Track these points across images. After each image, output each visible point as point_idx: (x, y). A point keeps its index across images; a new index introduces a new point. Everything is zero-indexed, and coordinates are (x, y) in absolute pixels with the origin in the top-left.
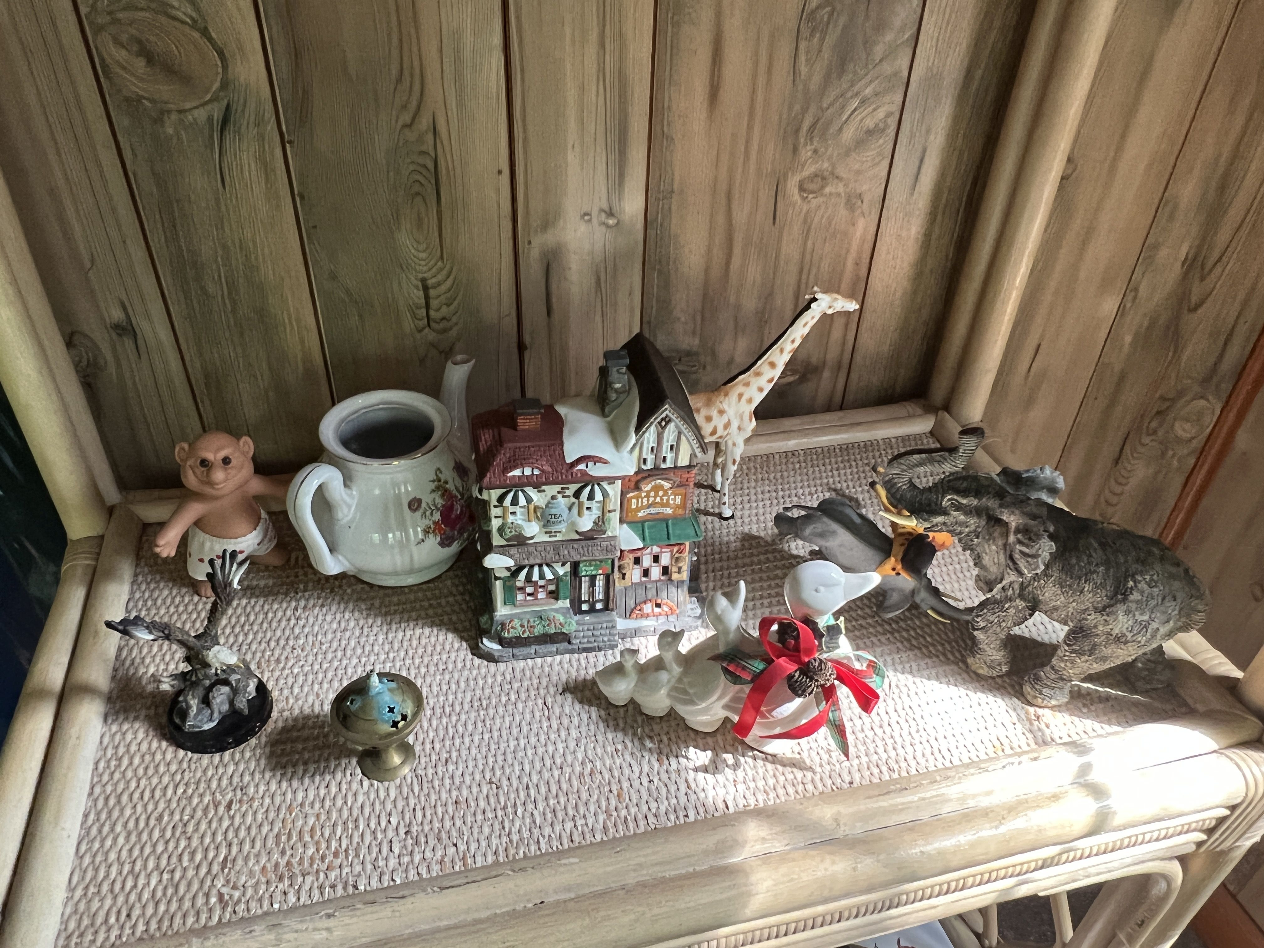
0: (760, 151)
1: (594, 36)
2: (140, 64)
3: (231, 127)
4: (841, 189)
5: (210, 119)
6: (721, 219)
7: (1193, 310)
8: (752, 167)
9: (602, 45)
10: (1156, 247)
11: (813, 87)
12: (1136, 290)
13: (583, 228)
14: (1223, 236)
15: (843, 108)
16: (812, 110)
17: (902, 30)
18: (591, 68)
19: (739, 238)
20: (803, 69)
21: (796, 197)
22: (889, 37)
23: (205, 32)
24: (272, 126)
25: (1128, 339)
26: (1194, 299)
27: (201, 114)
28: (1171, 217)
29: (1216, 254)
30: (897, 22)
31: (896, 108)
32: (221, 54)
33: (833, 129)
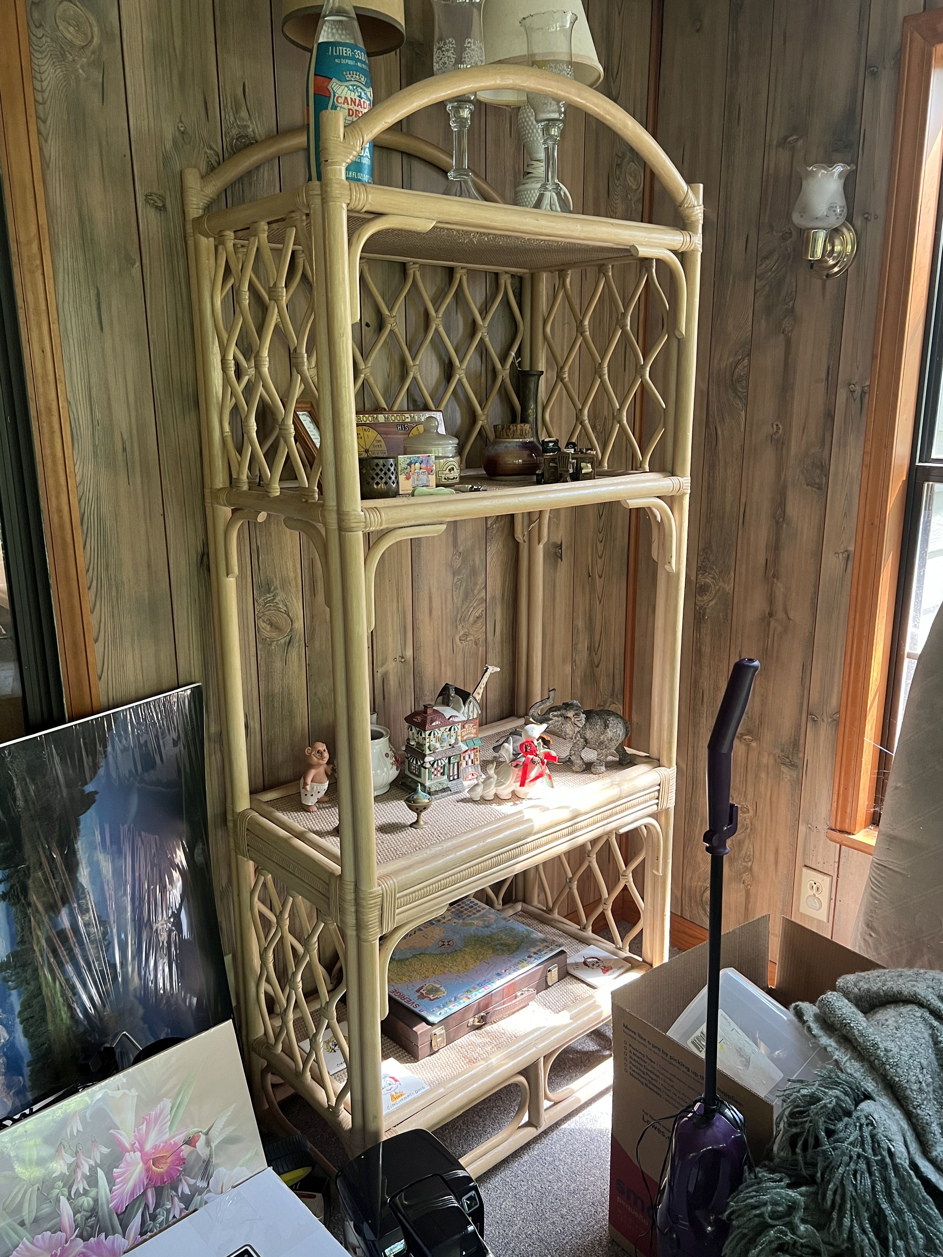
0: (446, 629)
1: (395, 600)
2: (268, 627)
3: (291, 644)
4: (472, 638)
5: (285, 642)
6: (436, 654)
7: (597, 666)
8: (444, 634)
9: (398, 602)
10: (577, 644)
11: (459, 605)
12: (575, 661)
13: (394, 663)
14: (597, 638)
15: (468, 611)
16: (460, 613)
17: (482, 584)
18: (395, 609)
19: (443, 660)
20: (455, 601)
21: (459, 643)
22: (478, 587)
23: (288, 615)
24: (303, 642)
25: (579, 681)
26: (596, 663)
27: (283, 641)
28: (578, 633)
29: (597, 646)
30: (479, 582)
31: (484, 609)
32: (292, 621)
33: (467, 619)
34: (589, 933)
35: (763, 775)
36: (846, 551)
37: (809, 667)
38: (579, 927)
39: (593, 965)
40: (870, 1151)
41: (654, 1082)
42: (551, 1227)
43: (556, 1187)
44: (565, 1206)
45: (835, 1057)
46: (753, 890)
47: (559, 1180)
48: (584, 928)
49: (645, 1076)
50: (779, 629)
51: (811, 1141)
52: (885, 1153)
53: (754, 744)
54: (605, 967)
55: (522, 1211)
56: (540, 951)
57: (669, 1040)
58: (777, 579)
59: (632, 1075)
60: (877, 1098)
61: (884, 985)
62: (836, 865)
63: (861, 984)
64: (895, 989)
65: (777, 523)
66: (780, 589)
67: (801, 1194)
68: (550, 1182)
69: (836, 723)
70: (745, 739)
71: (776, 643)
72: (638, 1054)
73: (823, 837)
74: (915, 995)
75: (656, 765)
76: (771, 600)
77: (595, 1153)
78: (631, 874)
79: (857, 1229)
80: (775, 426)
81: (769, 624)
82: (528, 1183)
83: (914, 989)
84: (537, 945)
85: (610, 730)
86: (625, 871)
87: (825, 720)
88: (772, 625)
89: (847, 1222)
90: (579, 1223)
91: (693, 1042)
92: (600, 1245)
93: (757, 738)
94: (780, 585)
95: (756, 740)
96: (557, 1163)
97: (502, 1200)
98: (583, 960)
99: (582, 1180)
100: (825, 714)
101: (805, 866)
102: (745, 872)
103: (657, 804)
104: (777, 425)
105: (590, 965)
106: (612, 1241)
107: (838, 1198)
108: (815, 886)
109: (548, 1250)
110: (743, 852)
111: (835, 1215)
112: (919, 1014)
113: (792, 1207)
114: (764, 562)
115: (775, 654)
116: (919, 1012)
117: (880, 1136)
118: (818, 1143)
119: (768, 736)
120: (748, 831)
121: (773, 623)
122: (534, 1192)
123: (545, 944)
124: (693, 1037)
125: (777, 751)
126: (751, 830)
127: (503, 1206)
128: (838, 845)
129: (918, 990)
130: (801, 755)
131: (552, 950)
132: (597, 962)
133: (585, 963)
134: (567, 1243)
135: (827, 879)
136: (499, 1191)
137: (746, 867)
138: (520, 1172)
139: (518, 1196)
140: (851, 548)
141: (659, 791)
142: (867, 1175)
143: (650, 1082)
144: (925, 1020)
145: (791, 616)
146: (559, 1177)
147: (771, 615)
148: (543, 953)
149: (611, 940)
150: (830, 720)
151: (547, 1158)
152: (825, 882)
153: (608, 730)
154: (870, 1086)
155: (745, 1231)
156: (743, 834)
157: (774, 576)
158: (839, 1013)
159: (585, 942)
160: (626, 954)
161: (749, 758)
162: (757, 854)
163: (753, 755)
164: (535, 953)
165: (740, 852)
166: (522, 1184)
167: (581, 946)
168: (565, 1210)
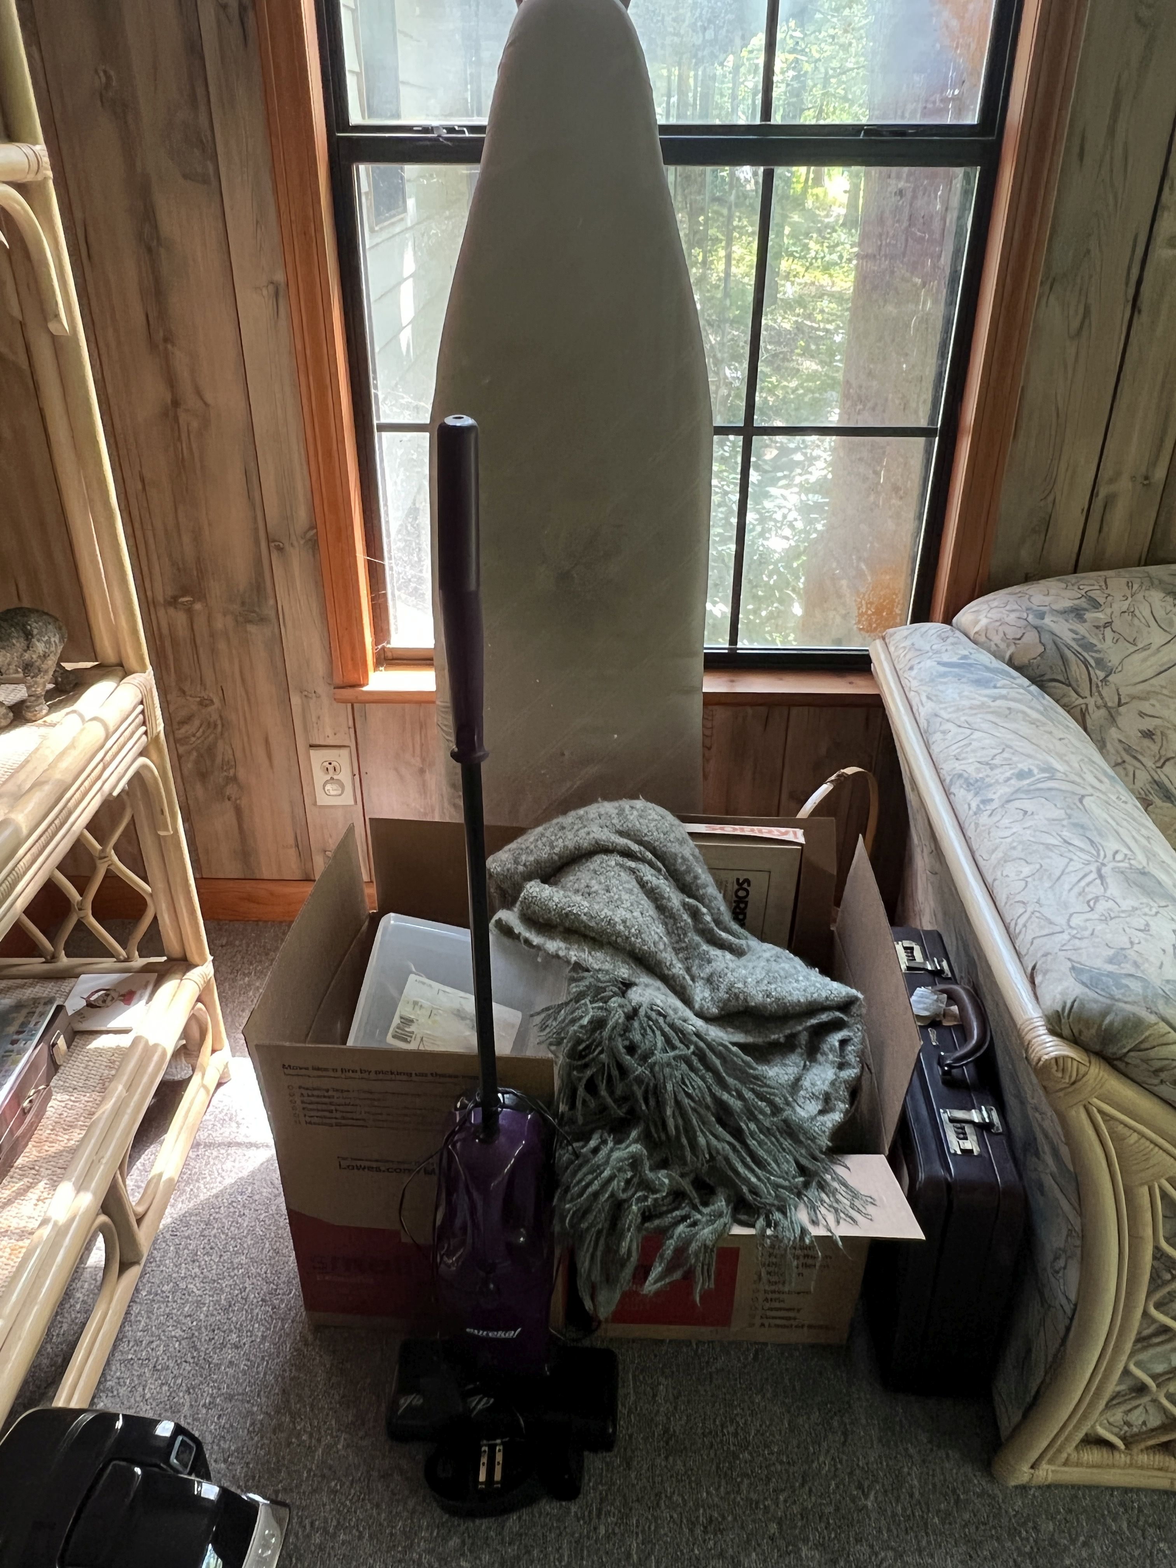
34: (64, 961)
35: (222, 646)
36: (272, 283)
37: (255, 473)
38: (43, 960)
39: (104, 1001)
40: (682, 1046)
41: (350, 1116)
42: (231, 1371)
43: (202, 1317)
44: (231, 1331)
45: (574, 959)
46: (244, 802)
47: (199, 1304)
48: (53, 958)
49: (334, 1115)
50: (195, 424)
51: (615, 1073)
52: (695, 1039)
53: (198, 606)
54: (123, 995)
55: (179, 1381)
56: (24, 1024)
57: (353, 1051)
58: (173, 345)
59: (310, 1123)
60: (637, 981)
61: (553, 847)
62: (352, 730)
63: (524, 857)
64: (571, 845)
65: (149, 250)
66: (180, 360)
67: (636, 1141)
68: (190, 1316)
69: (314, 544)
70: (182, 603)
71: (194, 446)
72: (316, 1093)
73: (325, 701)
74: (596, 842)
75: (121, 674)
76: (171, 380)
77: (223, 1237)
78: (113, 852)
79: (714, 1141)
80: (102, 74)
81: (176, 419)
82: (160, 1339)
83: (591, 836)
84: (14, 1019)
85: (38, 640)
86: (103, 851)
87: (295, 543)
88: (181, 421)
89: (702, 1140)
90: (264, 1338)
91: (394, 1037)
92: (306, 1344)
93: (201, 595)
94: (178, 353)
95: (199, 600)
96: (182, 1285)
97: (140, 1389)
98: (84, 1003)
99: (231, 1282)
100: (293, 537)
101: (311, 746)
102: (227, 784)
103: (146, 733)
104: (105, 72)
105: (100, 1003)
106: (317, 1328)
107: (680, 1122)
108: (330, 767)
109: (248, 1402)
110: (219, 760)
111: (684, 1141)
112: (613, 863)
113: (635, 1163)
114: (143, 318)
115: (198, 466)
116: (613, 860)
117: (678, 1023)
118: (623, 1071)
119: (216, 589)
120: (220, 726)
121: (183, 417)
122: (177, 1345)
123: (24, 1012)
124: (391, 1029)
125: (236, 607)
126: (223, 725)
127: (148, 1396)
128: (349, 706)
129: (596, 836)
130: (271, 602)
131: (43, 1014)
132: (107, 995)
133: (90, 1005)
134: (265, 1374)
135: (345, 752)
136: (128, 1381)
137: (227, 777)
138: (139, 1334)
139: (159, 1367)
140: (280, 277)
141: (143, 712)
142: (693, 1075)
143: (344, 1118)
144: (622, 866)
145: (209, 398)
146: (198, 1302)
147: (176, 403)
148: (31, 1025)
149: (106, 953)
150: (302, 542)
151: (165, 1288)
152: (342, 759)
153: (35, 640)
154: (624, 972)
155: (600, 1226)
156: (213, 736)
157: (166, 340)
158: (552, 904)
159: (70, 974)
160: (139, 962)
161: (195, 627)
162: (239, 754)
163: (201, 622)
164: (19, 1033)
165: (213, 761)
166: (154, 1345)
167: (66, 985)
168: (234, 1336)
